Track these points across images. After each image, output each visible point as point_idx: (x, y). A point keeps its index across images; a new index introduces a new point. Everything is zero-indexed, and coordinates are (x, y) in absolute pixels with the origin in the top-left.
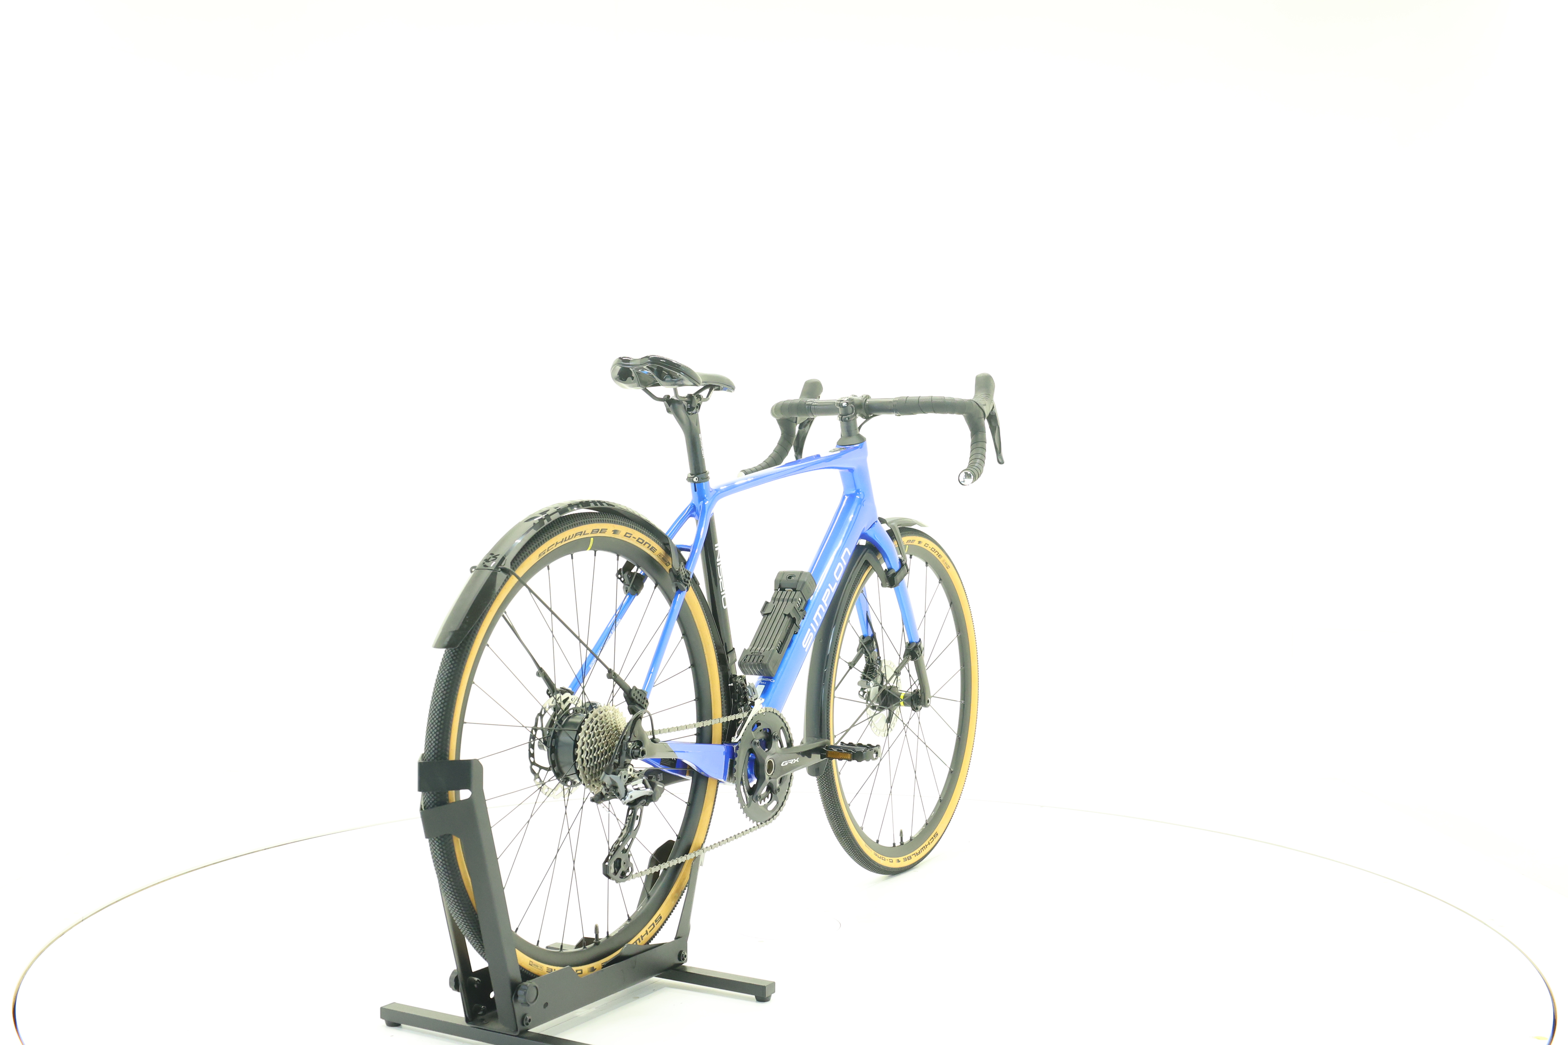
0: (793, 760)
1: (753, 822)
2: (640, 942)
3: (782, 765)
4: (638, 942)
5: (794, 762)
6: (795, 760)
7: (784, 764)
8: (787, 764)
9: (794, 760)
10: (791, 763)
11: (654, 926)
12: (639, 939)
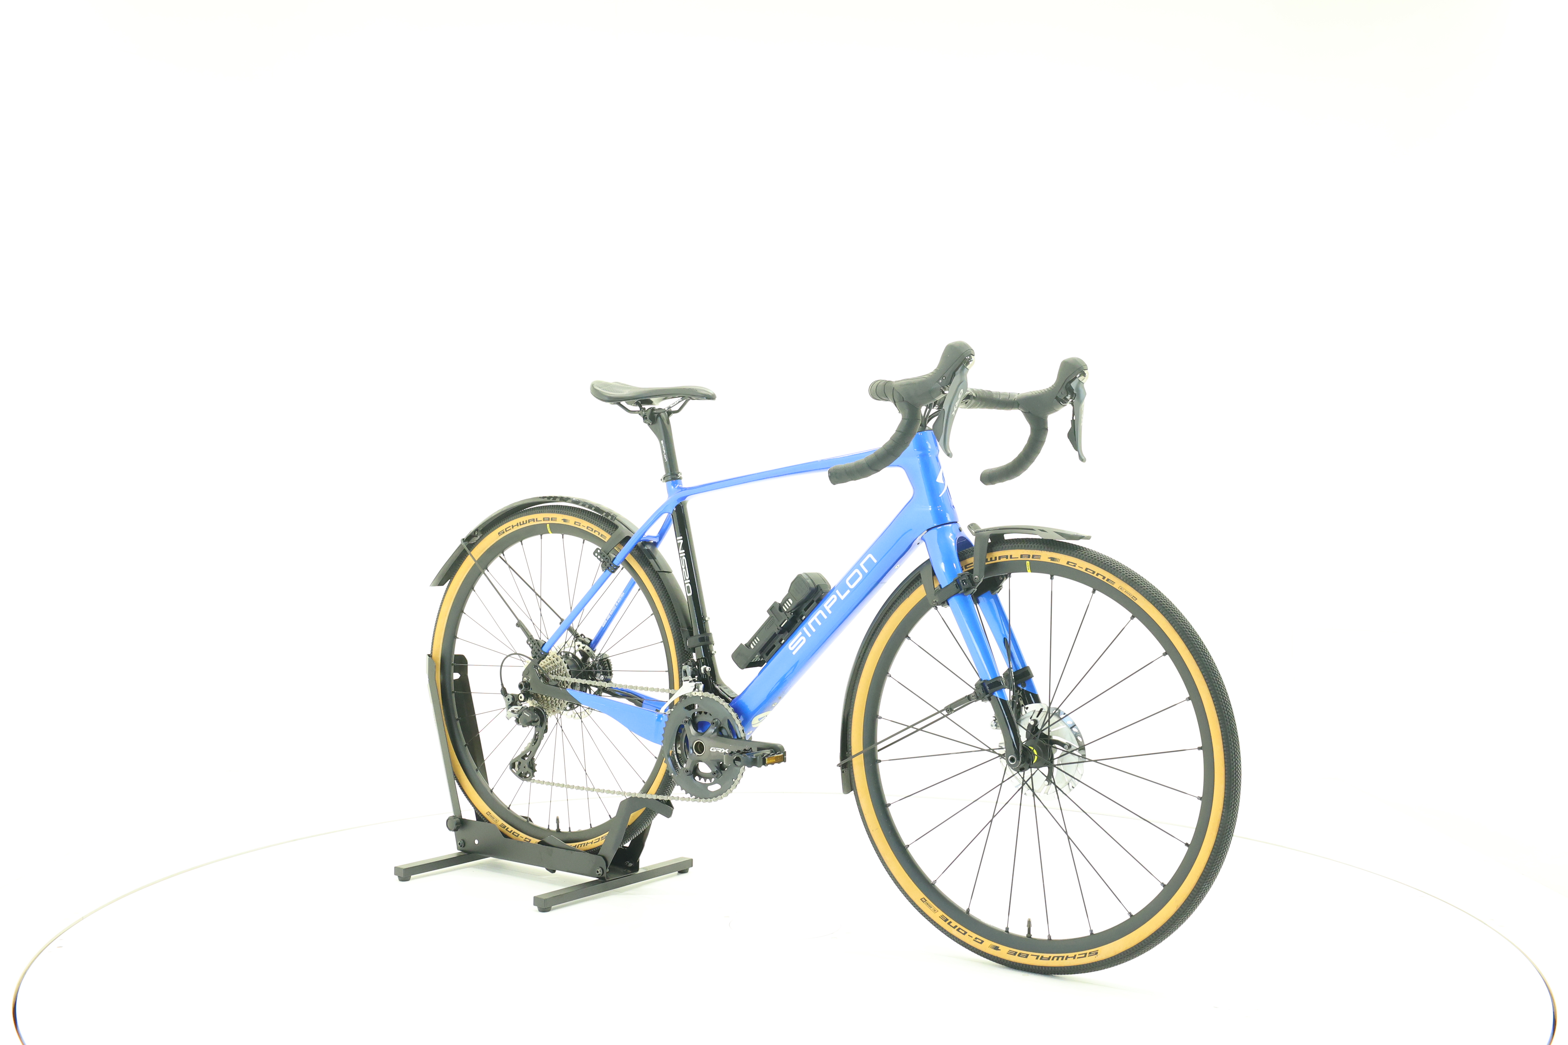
0: (721, 749)
1: (686, 793)
2: (584, 846)
3: (711, 750)
4: (583, 845)
5: (723, 752)
6: (724, 751)
7: (713, 749)
8: (715, 751)
9: (723, 749)
10: (720, 751)
11: (599, 841)
12: (585, 844)
